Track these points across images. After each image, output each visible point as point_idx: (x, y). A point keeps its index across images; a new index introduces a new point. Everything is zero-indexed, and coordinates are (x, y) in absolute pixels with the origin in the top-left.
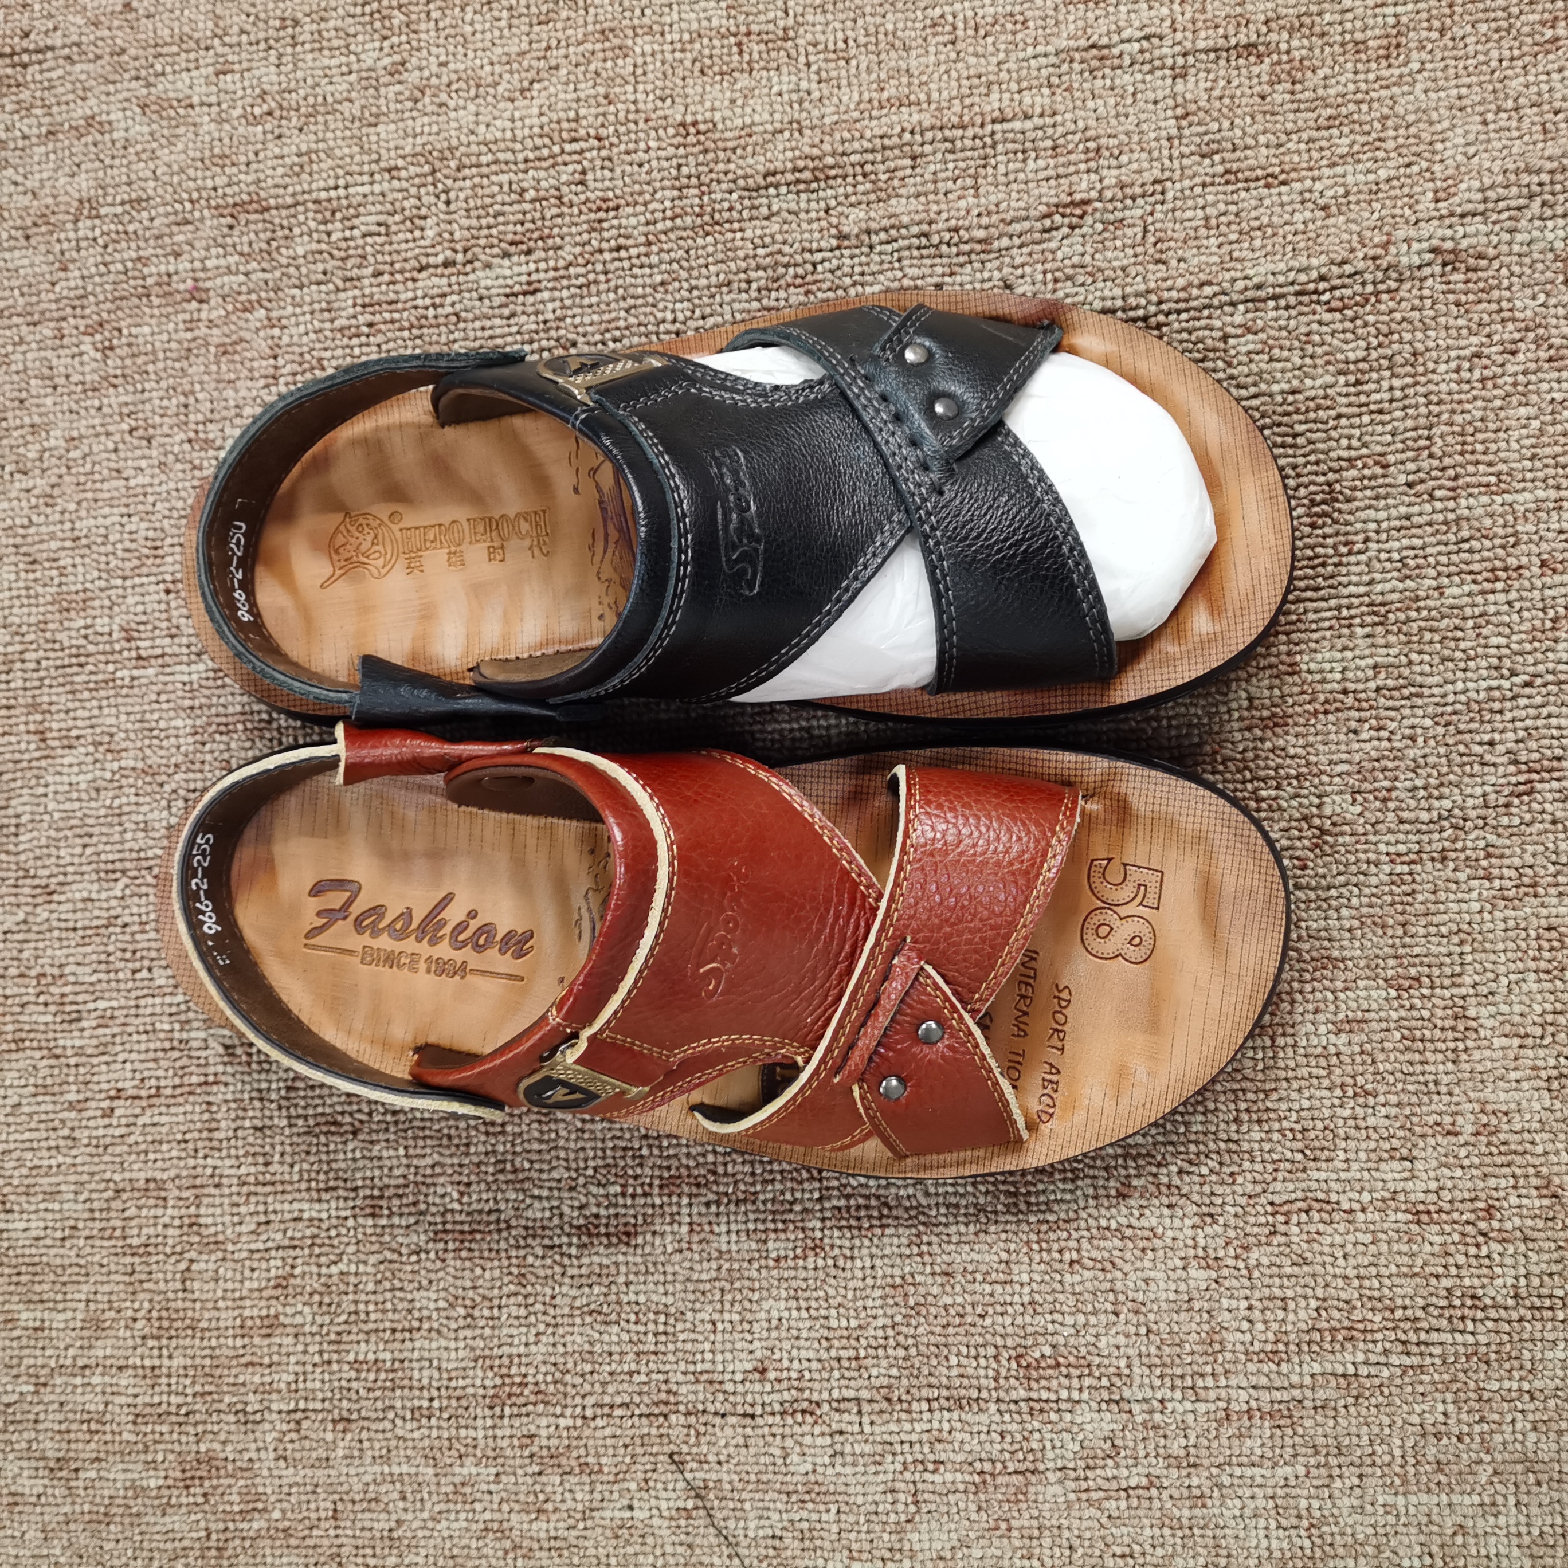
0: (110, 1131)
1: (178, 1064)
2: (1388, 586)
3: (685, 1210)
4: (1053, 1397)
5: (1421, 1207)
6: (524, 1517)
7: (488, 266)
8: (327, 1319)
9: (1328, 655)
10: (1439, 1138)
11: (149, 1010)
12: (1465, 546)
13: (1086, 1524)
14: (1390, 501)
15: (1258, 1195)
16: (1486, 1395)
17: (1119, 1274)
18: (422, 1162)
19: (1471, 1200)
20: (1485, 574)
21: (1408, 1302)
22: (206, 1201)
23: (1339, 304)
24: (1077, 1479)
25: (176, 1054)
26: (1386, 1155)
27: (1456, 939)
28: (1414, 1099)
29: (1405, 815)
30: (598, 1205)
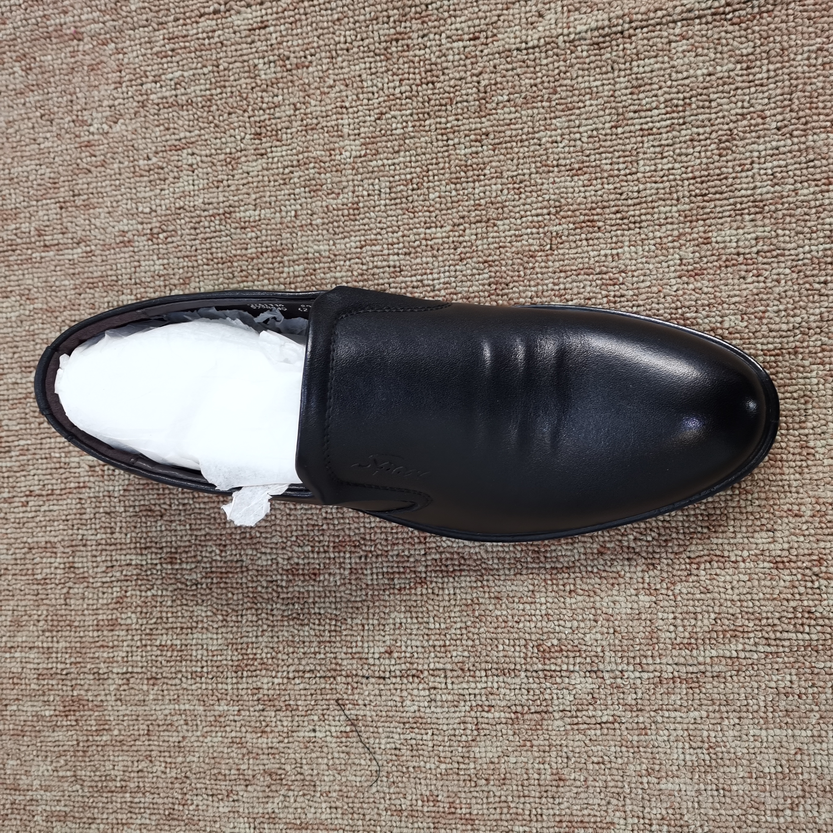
0: (26, 515)
1: (64, 476)
2: (765, 190)
3: (348, 561)
4: (558, 668)
5: (778, 559)
6: (254, 735)
7: (239, 12)
8: (145, 621)
9: (728, 232)
10: (791, 519)
11: (48, 446)
12: (811, 164)
13: (576, 744)
14: (767, 139)
15: (681, 553)
16: (816, 671)
17: (598, 598)
18: (199, 533)
19: (809, 555)
20: (823, 181)
21: (769, 615)
22: (78, 554)
23: (738, 20)
24: (572, 717)
25: (62, 471)
26: (758, 529)
27: (802, 401)
28: (776, 496)
29: (773, 327)
30: (298, 558)
